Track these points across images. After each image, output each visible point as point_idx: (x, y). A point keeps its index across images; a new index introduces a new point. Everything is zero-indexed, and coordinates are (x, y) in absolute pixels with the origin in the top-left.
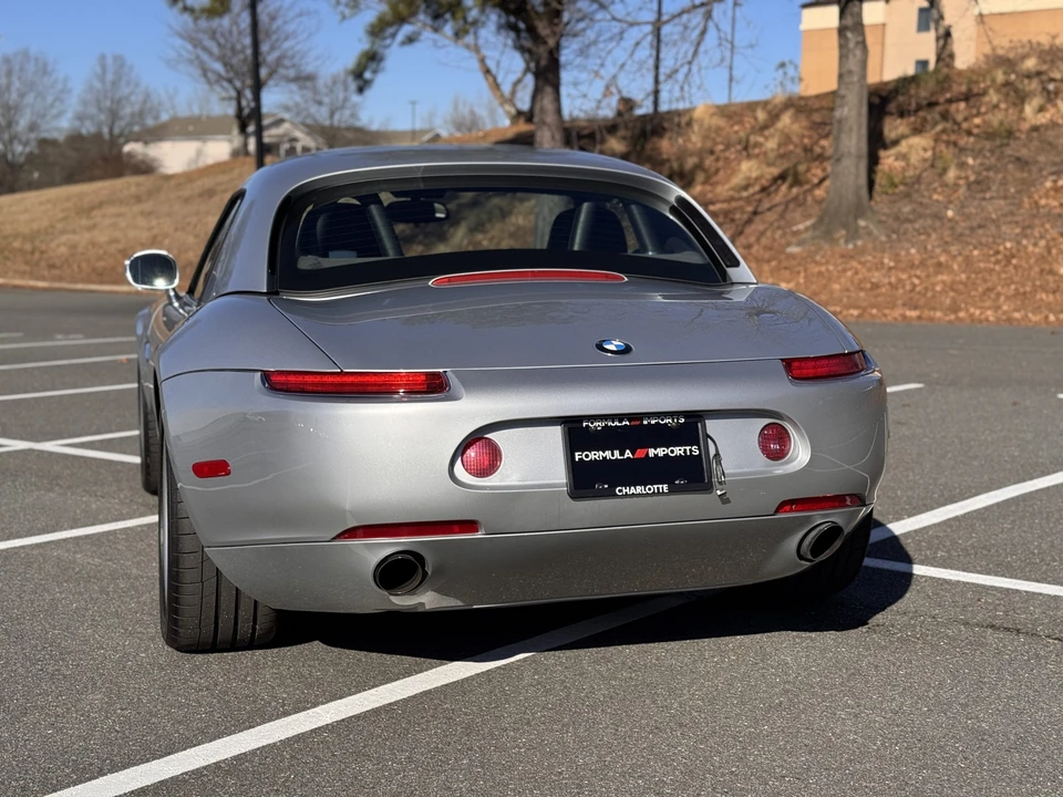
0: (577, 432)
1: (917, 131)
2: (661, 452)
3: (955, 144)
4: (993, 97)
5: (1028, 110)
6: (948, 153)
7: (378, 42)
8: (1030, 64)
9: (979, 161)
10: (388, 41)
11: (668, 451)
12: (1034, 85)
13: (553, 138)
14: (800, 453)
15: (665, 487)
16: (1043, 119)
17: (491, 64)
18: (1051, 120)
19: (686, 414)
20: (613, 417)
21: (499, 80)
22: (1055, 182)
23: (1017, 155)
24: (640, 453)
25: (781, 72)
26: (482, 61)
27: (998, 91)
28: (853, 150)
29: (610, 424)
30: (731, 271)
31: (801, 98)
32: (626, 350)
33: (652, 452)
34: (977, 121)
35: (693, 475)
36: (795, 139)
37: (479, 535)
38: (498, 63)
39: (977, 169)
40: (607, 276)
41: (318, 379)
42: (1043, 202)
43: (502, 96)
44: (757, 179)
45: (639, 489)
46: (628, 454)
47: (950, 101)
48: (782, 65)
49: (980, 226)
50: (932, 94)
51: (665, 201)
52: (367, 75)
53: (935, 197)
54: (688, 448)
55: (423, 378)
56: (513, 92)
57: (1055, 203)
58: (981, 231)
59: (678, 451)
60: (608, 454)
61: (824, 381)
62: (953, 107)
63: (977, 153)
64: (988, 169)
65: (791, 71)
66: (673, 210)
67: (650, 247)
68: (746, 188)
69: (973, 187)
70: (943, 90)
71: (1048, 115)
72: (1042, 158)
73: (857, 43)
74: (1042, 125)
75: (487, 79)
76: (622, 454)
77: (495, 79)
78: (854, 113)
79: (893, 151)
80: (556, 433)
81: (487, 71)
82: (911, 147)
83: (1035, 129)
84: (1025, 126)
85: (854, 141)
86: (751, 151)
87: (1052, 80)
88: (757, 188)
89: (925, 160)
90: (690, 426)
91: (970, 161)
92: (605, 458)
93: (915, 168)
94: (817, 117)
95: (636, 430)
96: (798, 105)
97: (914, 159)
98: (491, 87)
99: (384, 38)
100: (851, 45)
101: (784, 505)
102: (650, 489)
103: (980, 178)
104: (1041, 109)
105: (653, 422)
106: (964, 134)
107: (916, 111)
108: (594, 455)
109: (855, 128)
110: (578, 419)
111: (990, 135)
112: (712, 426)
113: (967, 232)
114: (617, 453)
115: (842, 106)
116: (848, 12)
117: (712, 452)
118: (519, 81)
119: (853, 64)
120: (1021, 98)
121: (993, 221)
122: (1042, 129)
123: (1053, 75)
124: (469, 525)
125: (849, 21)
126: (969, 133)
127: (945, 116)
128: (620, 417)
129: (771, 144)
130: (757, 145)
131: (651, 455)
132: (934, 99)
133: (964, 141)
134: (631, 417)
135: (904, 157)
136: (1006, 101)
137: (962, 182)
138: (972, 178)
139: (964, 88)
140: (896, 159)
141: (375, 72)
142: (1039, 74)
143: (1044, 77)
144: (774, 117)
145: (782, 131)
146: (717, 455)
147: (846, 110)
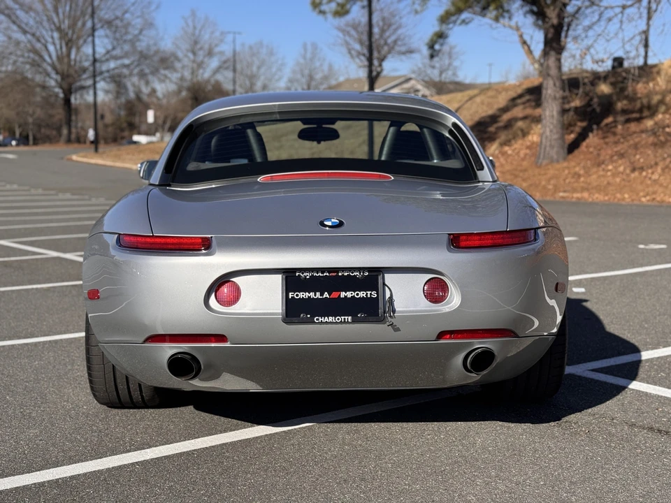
0: (292, 279)
2: (349, 294)
7: (444, 27)
10: (451, 26)
11: (354, 294)
13: (555, 85)
14: (454, 299)
15: (350, 318)
17: (526, 38)
19: (370, 269)
20: (317, 270)
21: (532, 48)
24: (335, 295)
26: (521, 36)
29: (315, 274)
30: (479, 173)
33: (343, 294)
35: (373, 310)
37: (228, 345)
38: (532, 37)
40: (379, 176)
43: (534, 58)
45: (331, 319)
46: (326, 295)
51: (445, 126)
52: (437, 47)
54: (369, 292)
55: (200, 240)
59: (362, 294)
60: (312, 295)
61: (486, 249)
66: (451, 132)
67: (435, 156)
75: (523, 48)
76: (322, 295)
77: (529, 47)
80: (278, 279)
81: (524, 43)
90: (373, 277)
92: (309, 297)
95: (333, 279)
98: (526, 53)
99: (449, 24)
101: (441, 335)
102: (338, 319)
105: (346, 274)
108: (302, 295)
110: (294, 270)
112: (389, 279)
114: (318, 294)
117: (388, 295)
124: (221, 338)
128: (323, 270)
131: (342, 296)
134: (330, 270)
141: (442, 45)
146: (391, 297)
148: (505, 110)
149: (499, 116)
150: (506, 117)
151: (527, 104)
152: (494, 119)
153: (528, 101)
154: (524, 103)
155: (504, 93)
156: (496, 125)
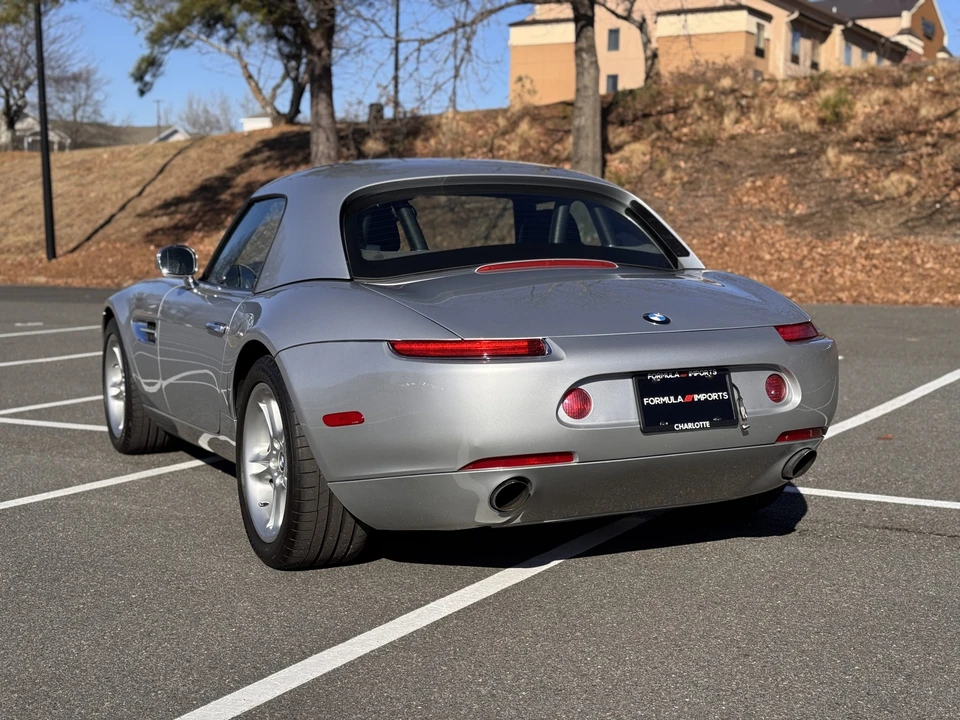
0: (644, 383)
1: (636, 138)
2: (702, 397)
3: (668, 150)
4: (697, 110)
5: (727, 121)
6: (663, 157)
7: (156, 50)
8: (726, 82)
9: (690, 164)
10: (166, 48)
11: (707, 396)
12: (730, 101)
13: (328, 139)
14: (794, 396)
15: (708, 423)
16: (739, 129)
17: (253, 70)
18: (746, 131)
19: (718, 368)
20: (668, 371)
21: (261, 85)
22: (753, 182)
23: (720, 159)
24: (688, 398)
25: (519, 84)
26: (245, 67)
27: (700, 104)
28: (590, 154)
29: (666, 376)
30: (682, 259)
31: (536, 108)
32: (666, 322)
33: (696, 398)
34: (685, 130)
35: (724, 414)
36: (532, 143)
37: (573, 463)
38: (259, 70)
39: (688, 171)
40: (603, 264)
41: (440, 346)
42: (745, 199)
43: (264, 99)
45: (690, 425)
46: (680, 399)
47: (660, 113)
48: (520, 79)
49: (696, 220)
50: (646, 106)
51: (622, 205)
52: (148, 78)
53: (657, 194)
54: (720, 394)
55: (526, 344)
56: (274, 96)
57: (755, 200)
58: (696, 224)
59: (714, 396)
60: (666, 399)
62: (664, 118)
63: (688, 158)
64: (698, 171)
65: (528, 84)
66: (628, 211)
69: (687, 186)
70: (655, 104)
71: (743, 126)
72: (740, 163)
73: (591, 63)
74: (738, 135)
75: (250, 84)
76: (676, 399)
77: (257, 84)
78: (590, 122)
79: (617, 155)
80: (629, 382)
81: (250, 77)
82: (633, 152)
83: (733, 137)
84: (725, 135)
85: (590, 146)
86: (495, 153)
87: (744, 96)
89: (644, 163)
90: (720, 378)
91: (682, 164)
92: (664, 402)
93: (637, 170)
94: (550, 125)
95: (683, 381)
96: (534, 114)
97: (636, 161)
98: (254, 91)
99: (163, 45)
100: (586, 64)
101: (782, 437)
102: (697, 425)
103: (692, 179)
104: (737, 121)
105: (695, 375)
106: (674, 141)
107: (634, 121)
108: (657, 400)
109: (591, 135)
110: (645, 373)
111: (697, 143)
112: (736, 378)
113: (686, 224)
114: (672, 398)
115: (580, 116)
116: (583, 35)
117: (736, 397)
118: (278, 86)
119: (587, 80)
120: (720, 112)
121: (706, 215)
122: (739, 138)
123: (744, 92)
124: (567, 456)
125: (584, 44)
126: (679, 141)
127: (659, 126)
128: (673, 371)
129: (514, 147)
130: (500, 148)
131: (696, 400)
132: (647, 111)
133: (675, 147)
134: (680, 371)
135: (627, 160)
136: (708, 115)
137: (677, 182)
138: (685, 179)
139: (671, 102)
140: (621, 162)
141: (154, 76)
142: (733, 91)
143: (738, 94)
144: (514, 124)
145: (522, 136)
146: (740, 398)
147: (583, 119)
148: (238, 170)
149: (233, 179)
150: (241, 180)
151: (268, 164)
152: (224, 182)
153: (269, 158)
154: (264, 162)
155: (229, 146)
156: (229, 192)
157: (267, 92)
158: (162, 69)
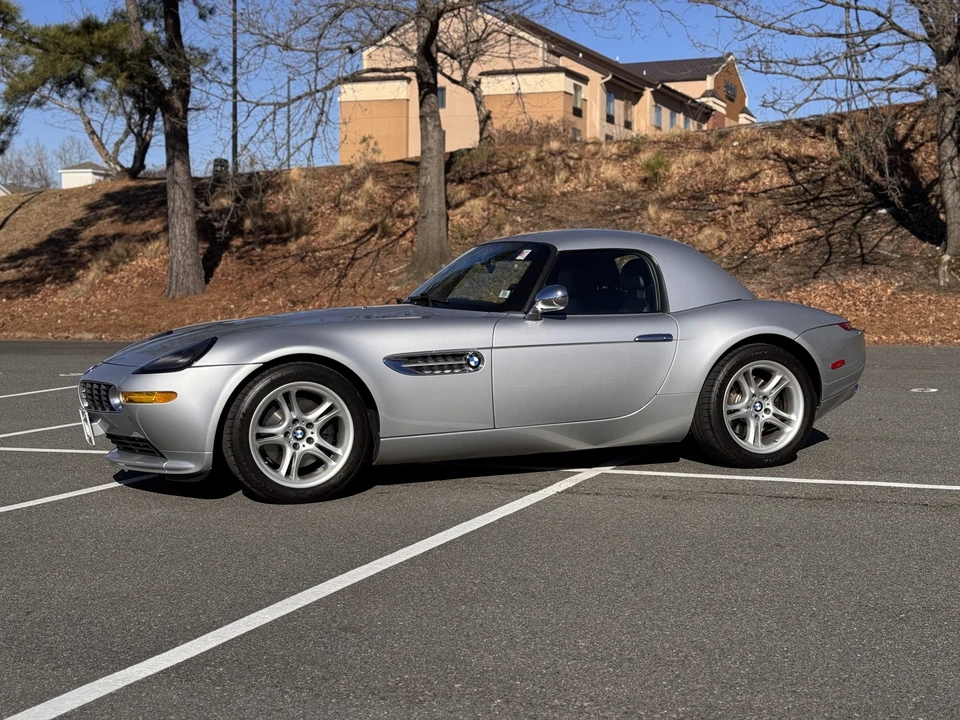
1: (474, 196)
3: (504, 206)
4: (529, 169)
5: (558, 180)
6: (500, 212)
7: (12, 109)
8: (555, 145)
9: (526, 220)
10: (21, 108)
12: (558, 162)
13: (184, 195)
16: (567, 188)
17: (96, 127)
18: (575, 189)
21: (104, 140)
23: (553, 215)
25: (364, 144)
26: (88, 123)
27: (532, 163)
28: (436, 210)
31: (379, 164)
34: (520, 188)
36: (378, 200)
38: (102, 126)
39: (524, 225)
43: (107, 154)
44: (353, 231)
47: (495, 172)
48: (364, 140)
50: (482, 165)
56: (117, 151)
62: (500, 177)
63: (523, 214)
65: (372, 143)
68: (343, 238)
70: (491, 163)
71: (572, 185)
73: (435, 126)
74: (568, 192)
75: (93, 139)
77: (100, 140)
78: (435, 181)
79: (458, 211)
81: (93, 132)
82: (473, 207)
83: (564, 194)
84: (556, 193)
85: (436, 203)
86: (341, 206)
87: (571, 158)
88: (352, 239)
89: (483, 218)
91: (519, 219)
93: (478, 224)
94: (392, 181)
96: (377, 171)
97: (476, 216)
98: (97, 147)
99: (18, 105)
100: (430, 128)
104: (567, 180)
106: (510, 198)
107: (471, 179)
109: (436, 192)
111: (531, 200)
115: (426, 175)
116: (426, 101)
118: (122, 141)
119: (432, 143)
120: (552, 172)
122: (569, 196)
123: (571, 154)
125: (428, 109)
126: (515, 197)
127: (494, 183)
129: (360, 203)
130: (346, 203)
132: (484, 170)
133: (510, 204)
135: (468, 215)
136: (540, 174)
139: (504, 162)
140: (462, 217)
141: (10, 135)
142: (561, 153)
143: (564, 155)
144: (358, 183)
145: (367, 191)
147: (429, 177)
148: (84, 223)
149: (80, 232)
150: (88, 234)
151: (116, 217)
152: (71, 235)
153: (116, 212)
154: (111, 216)
155: (74, 200)
156: (77, 245)
157: (110, 148)
158: (16, 128)
